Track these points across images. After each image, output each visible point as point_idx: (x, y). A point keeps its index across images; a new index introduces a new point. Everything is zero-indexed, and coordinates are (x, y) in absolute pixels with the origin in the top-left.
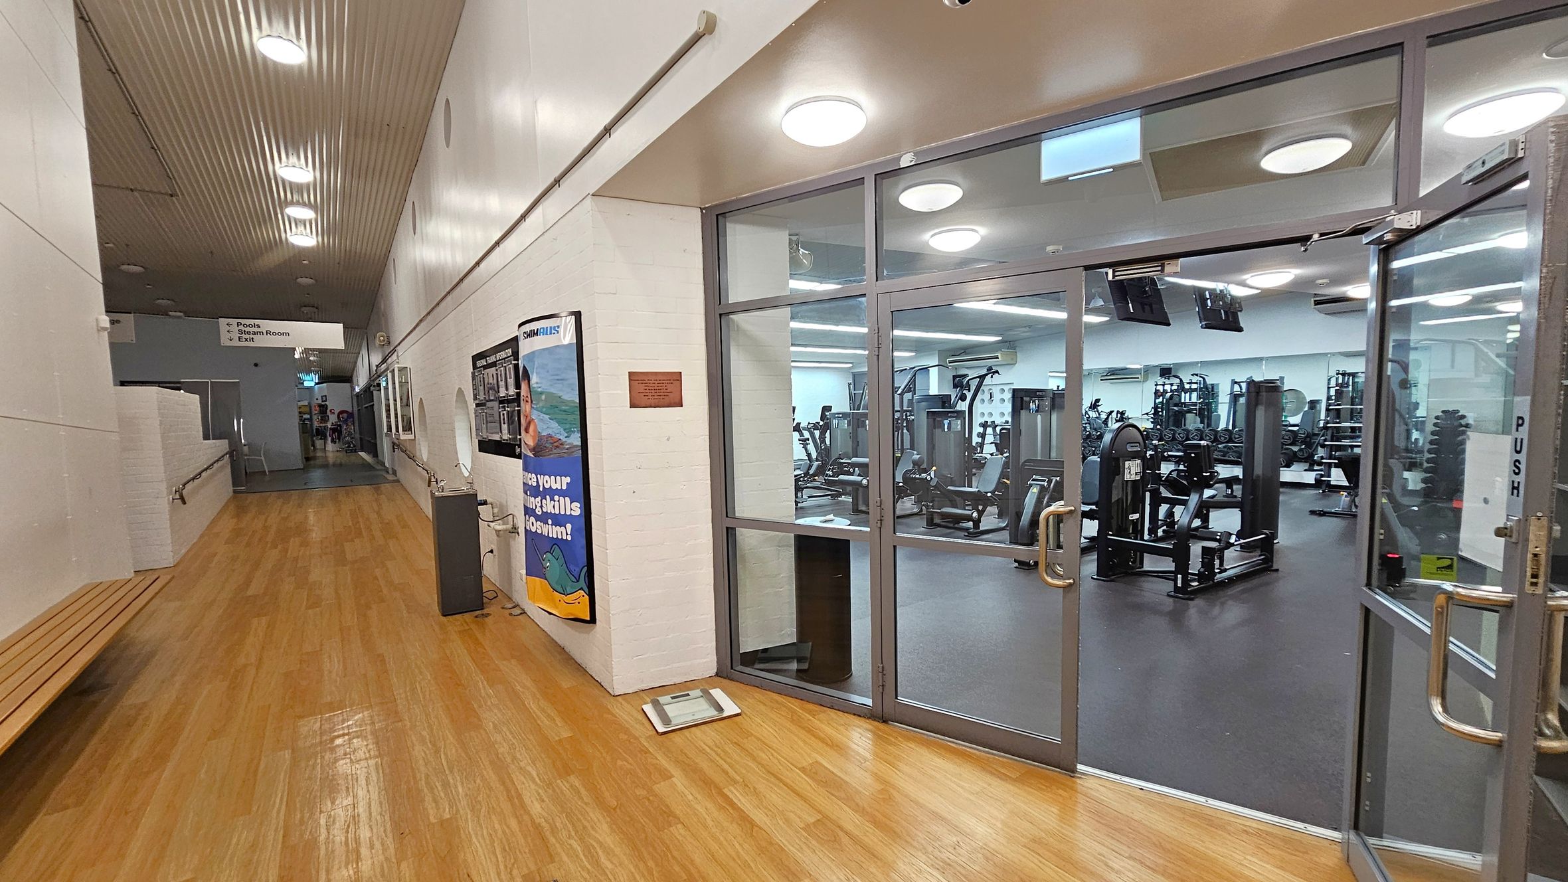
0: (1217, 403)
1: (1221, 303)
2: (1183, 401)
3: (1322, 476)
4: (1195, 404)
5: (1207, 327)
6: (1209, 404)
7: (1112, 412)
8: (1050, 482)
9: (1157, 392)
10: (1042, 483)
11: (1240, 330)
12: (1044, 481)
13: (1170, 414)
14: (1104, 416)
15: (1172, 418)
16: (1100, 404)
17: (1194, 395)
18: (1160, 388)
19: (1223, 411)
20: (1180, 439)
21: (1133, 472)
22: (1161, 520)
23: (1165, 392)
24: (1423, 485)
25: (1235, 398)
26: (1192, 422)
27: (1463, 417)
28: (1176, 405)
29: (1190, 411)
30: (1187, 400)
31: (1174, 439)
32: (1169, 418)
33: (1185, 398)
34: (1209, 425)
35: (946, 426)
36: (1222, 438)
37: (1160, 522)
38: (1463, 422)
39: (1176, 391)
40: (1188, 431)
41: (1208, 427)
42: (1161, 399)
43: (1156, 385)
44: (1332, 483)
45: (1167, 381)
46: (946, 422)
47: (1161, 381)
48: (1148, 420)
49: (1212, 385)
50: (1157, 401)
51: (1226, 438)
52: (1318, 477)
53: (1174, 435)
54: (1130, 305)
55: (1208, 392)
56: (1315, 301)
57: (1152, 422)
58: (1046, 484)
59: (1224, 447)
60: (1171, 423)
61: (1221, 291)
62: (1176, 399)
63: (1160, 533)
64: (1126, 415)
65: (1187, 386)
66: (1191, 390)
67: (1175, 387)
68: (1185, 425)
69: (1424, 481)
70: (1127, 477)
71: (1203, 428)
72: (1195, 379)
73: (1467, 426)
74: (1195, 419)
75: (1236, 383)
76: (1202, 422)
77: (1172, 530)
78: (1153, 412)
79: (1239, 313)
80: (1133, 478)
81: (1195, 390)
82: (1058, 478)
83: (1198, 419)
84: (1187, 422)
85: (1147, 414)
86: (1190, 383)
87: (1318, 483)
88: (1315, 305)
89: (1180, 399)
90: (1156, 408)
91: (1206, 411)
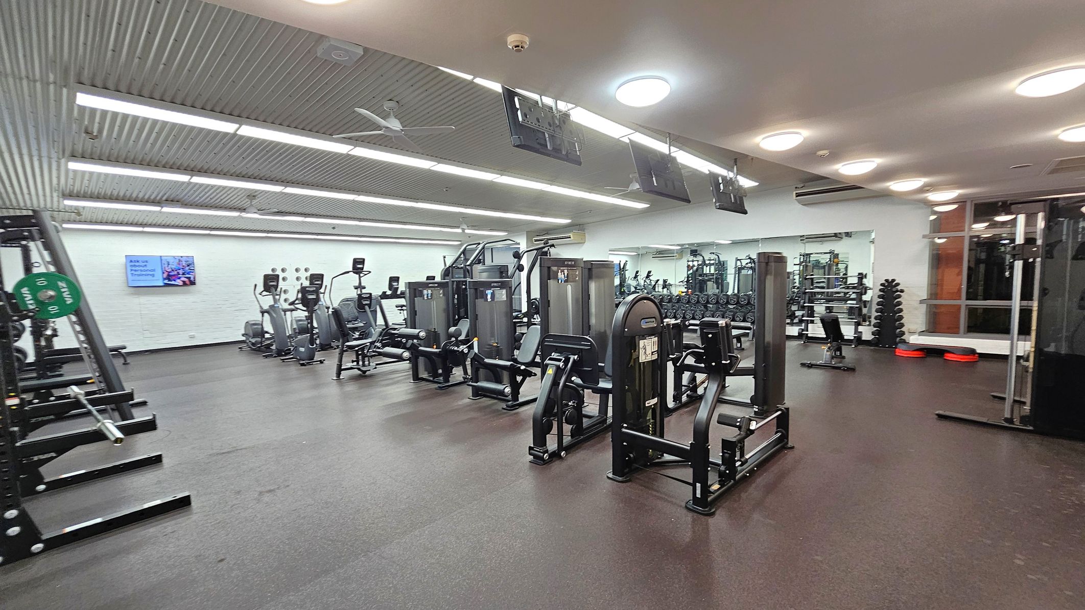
0: (726, 273)
1: (731, 188)
2: (704, 272)
3: (803, 330)
4: (713, 275)
5: (721, 208)
6: (722, 275)
7: (658, 280)
8: (566, 361)
9: (688, 266)
10: (557, 363)
11: (745, 212)
12: (559, 360)
13: (697, 282)
14: (653, 283)
15: (698, 285)
16: (651, 274)
17: (713, 268)
18: (691, 264)
19: (731, 279)
20: (703, 302)
21: (649, 351)
22: (685, 386)
23: (694, 266)
24: (874, 337)
25: (739, 270)
26: (711, 289)
27: (898, 284)
28: (700, 275)
29: (709, 280)
30: (708, 272)
31: (698, 302)
32: (696, 285)
33: (706, 270)
34: (722, 291)
35: (489, 297)
36: (732, 301)
37: (684, 388)
38: (899, 288)
39: (700, 265)
40: (708, 295)
41: (721, 293)
42: (691, 271)
43: (688, 261)
44: (809, 335)
45: (695, 259)
46: (489, 292)
47: (691, 258)
48: (683, 286)
49: (723, 262)
50: (689, 272)
51: (735, 301)
52: (800, 331)
53: (698, 298)
54: (654, 179)
55: (721, 266)
56: (796, 193)
57: (686, 288)
58: (561, 364)
59: (734, 308)
60: (697, 290)
61: (731, 179)
62: (700, 272)
63: (684, 398)
64: (668, 283)
65: (707, 262)
66: (710, 265)
67: (700, 263)
68: (706, 291)
69: (873, 333)
70: (642, 359)
71: (719, 293)
72: (713, 257)
73: (902, 291)
74: (713, 286)
75: (738, 260)
76: (718, 288)
77: (695, 395)
78: (686, 280)
79: (744, 198)
80: (649, 358)
81: (713, 264)
82: (576, 357)
83: (715, 286)
84: (708, 287)
85: (682, 282)
86: (710, 260)
87: (801, 336)
88: (797, 196)
89: (703, 271)
90: (688, 277)
91: (720, 280)
